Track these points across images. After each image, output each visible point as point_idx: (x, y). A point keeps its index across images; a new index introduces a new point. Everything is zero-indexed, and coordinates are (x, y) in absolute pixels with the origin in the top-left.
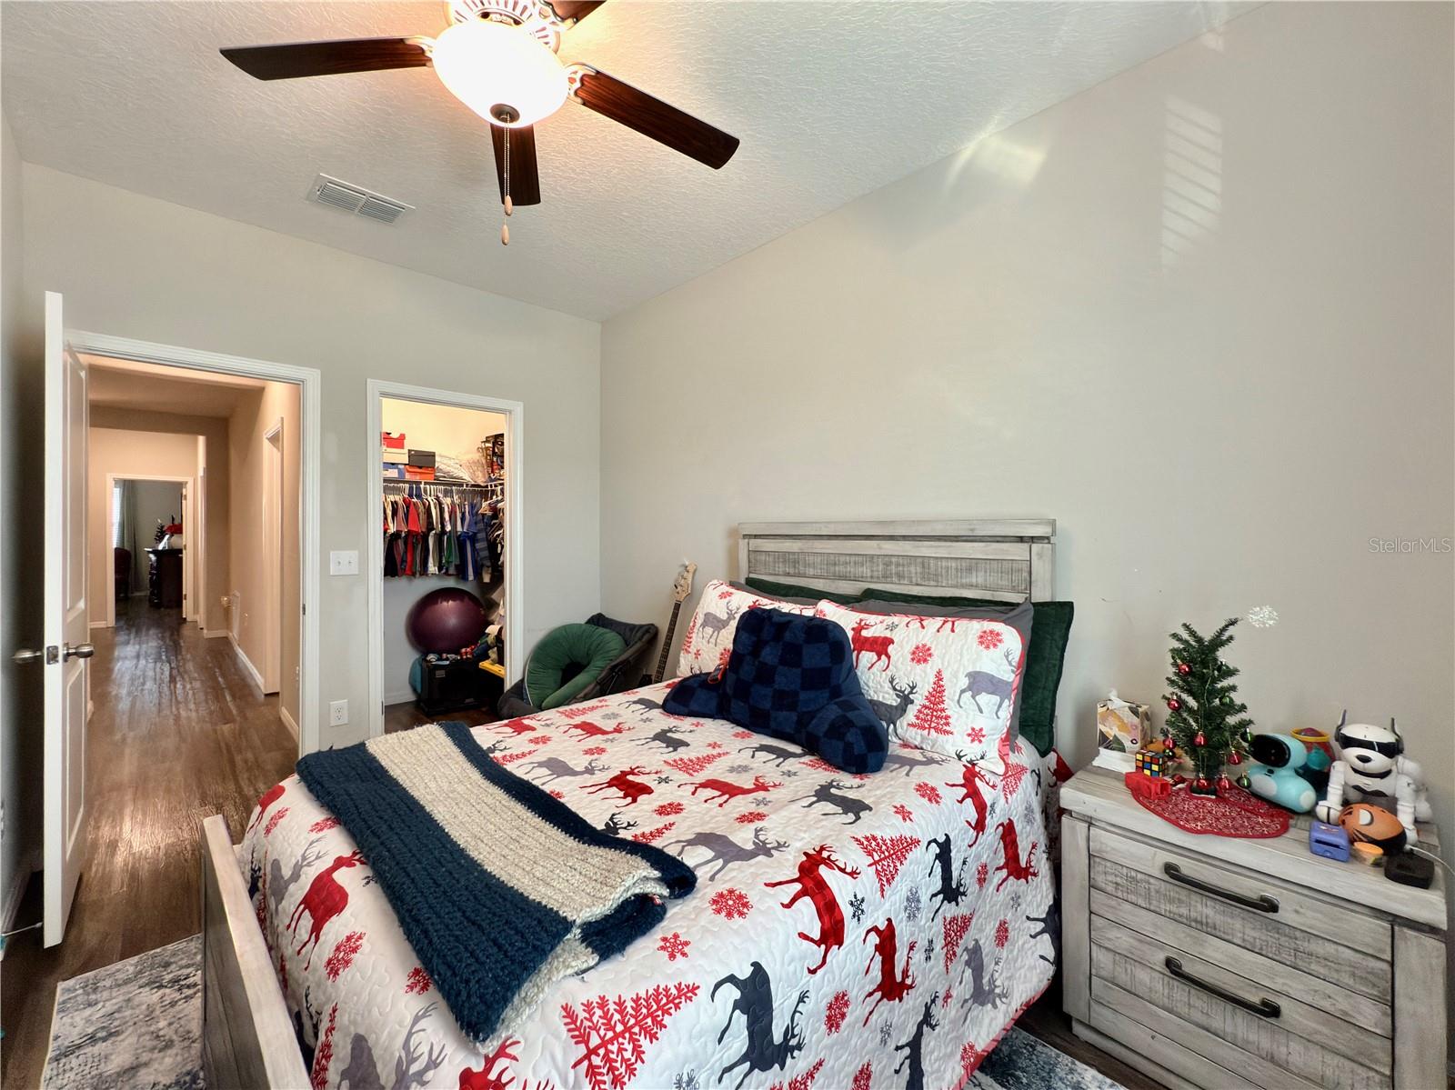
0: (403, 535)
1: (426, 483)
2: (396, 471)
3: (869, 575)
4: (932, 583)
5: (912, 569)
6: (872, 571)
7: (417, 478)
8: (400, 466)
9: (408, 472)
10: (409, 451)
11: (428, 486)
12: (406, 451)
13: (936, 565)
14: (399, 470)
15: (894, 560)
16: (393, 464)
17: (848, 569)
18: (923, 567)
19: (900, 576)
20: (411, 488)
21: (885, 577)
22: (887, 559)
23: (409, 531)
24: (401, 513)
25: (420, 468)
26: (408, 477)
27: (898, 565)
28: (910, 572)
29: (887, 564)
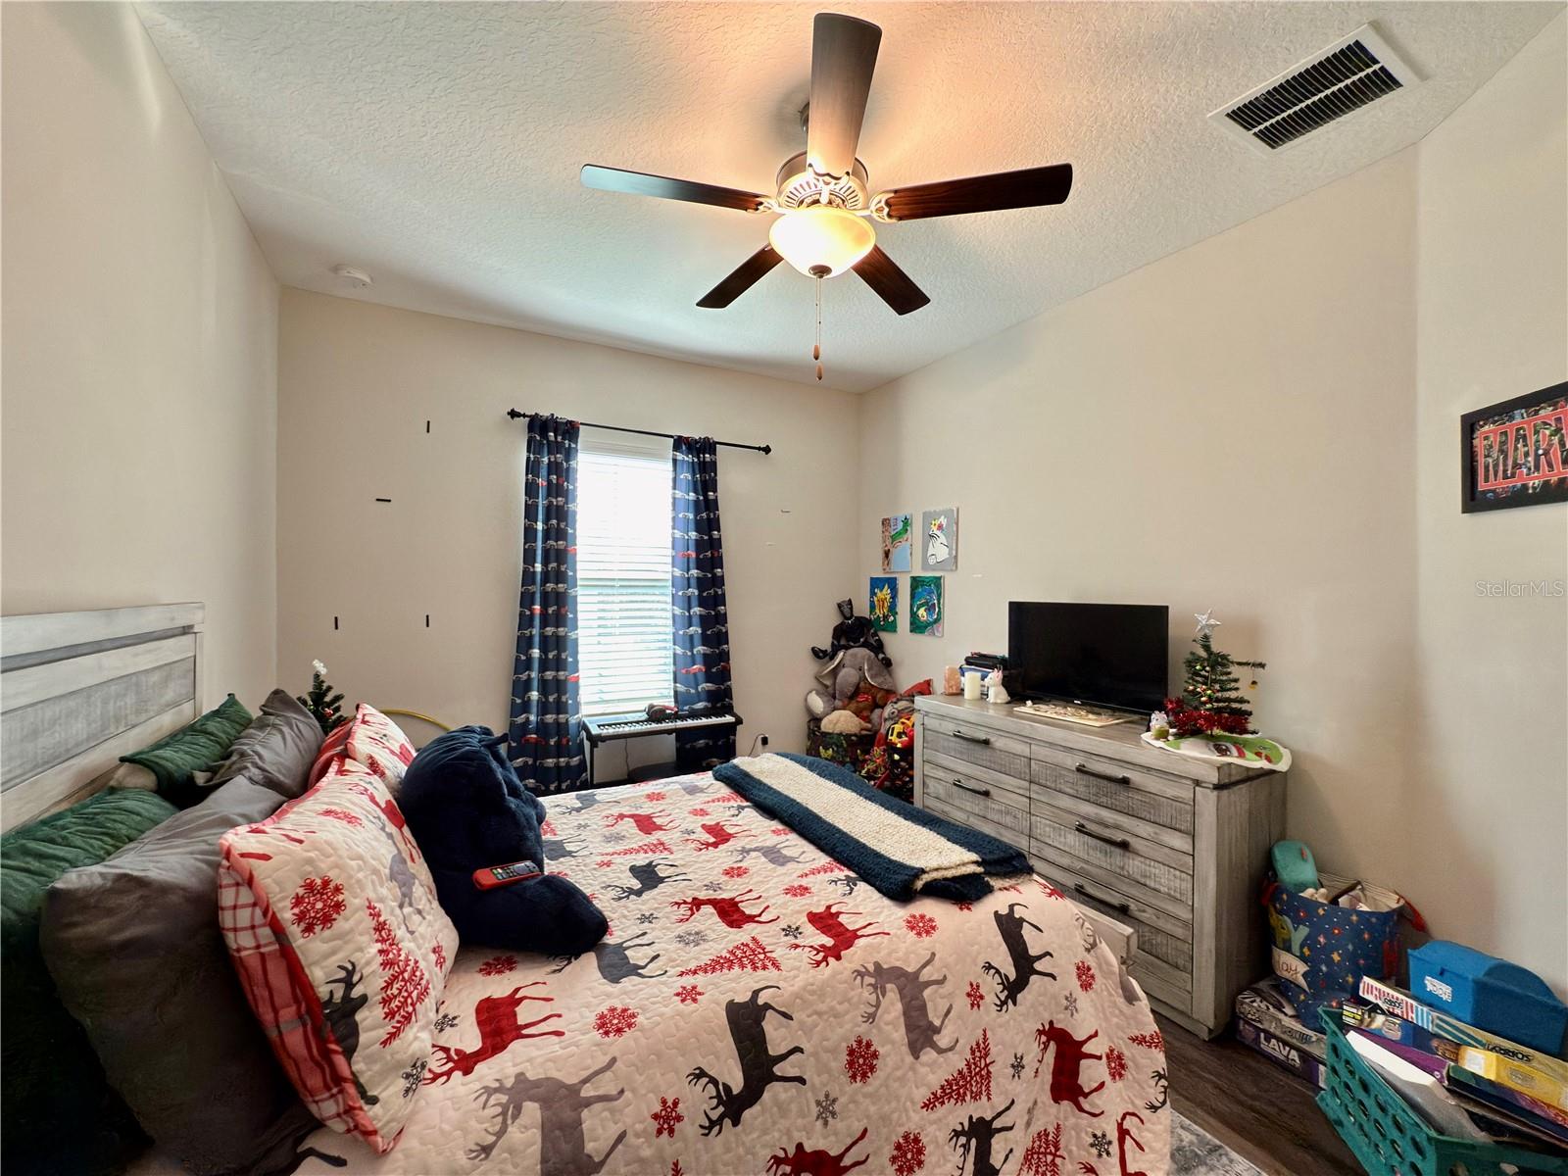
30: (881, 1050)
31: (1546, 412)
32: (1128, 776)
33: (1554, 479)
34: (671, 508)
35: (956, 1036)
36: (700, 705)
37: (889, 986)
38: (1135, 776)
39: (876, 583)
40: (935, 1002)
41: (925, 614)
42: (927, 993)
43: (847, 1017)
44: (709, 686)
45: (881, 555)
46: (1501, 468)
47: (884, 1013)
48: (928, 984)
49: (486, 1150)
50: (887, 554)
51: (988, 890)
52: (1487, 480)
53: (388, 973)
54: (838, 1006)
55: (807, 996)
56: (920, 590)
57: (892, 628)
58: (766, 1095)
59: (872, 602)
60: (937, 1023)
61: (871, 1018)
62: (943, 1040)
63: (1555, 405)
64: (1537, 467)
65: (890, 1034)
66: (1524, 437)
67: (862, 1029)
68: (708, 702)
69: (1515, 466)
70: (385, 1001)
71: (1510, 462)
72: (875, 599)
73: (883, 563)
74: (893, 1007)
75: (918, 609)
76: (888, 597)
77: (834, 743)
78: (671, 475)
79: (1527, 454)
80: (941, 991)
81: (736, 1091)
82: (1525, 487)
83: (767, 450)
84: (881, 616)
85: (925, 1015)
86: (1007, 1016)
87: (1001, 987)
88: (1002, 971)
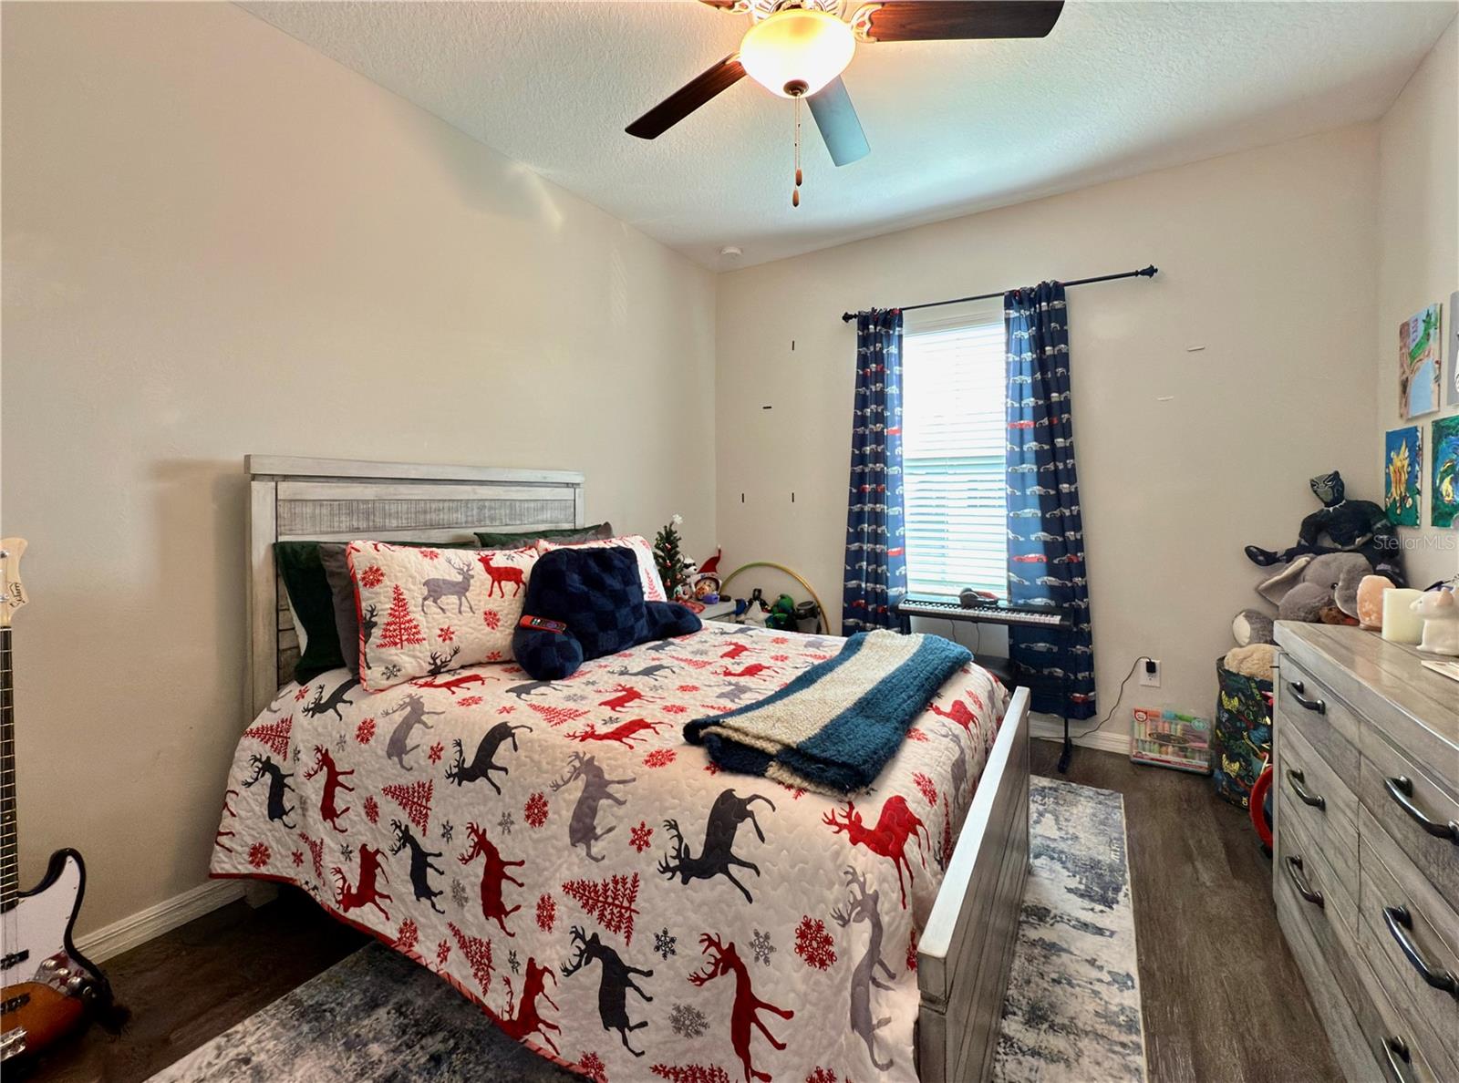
3: (464, 520)
4: (518, 522)
5: (503, 511)
6: (467, 516)
13: (520, 507)
15: (487, 504)
17: (441, 516)
18: (511, 509)
19: (492, 519)
21: (480, 521)
22: (481, 503)
27: (491, 508)
28: (501, 515)
29: (481, 509)
30: (550, 815)
34: (1004, 375)
35: (605, 853)
36: (1039, 601)
37: (583, 775)
39: (1393, 440)
40: (606, 814)
41: (1450, 489)
42: (604, 802)
43: (545, 775)
44: (1052, 580)
45: (1397, 389)
47: (567, 790)
48: (609, 796)
49: (387, 714)
50: (1405, 386)
51: (760, 773)
53: (391, 619)
54: (544, 763)
55: (536, 745)
56: (1444, 444)
57: (1412, 519)
58: (477, 781)
59: (1388, 475)
60: (599, 831)
61: (557, 787)
62: (597, 848)
65: (562, 811)
67: (547, 790)
68: (1051, 599)
70: (386, 630)
72: (1391, 467)
73: (1400, 404)
74: (575, 791)
75: (1442, 480)
76: (1406, 462)
77: (1239, 690)
78: (1003, 338)
80: (615, 809)
81: (466, 766)
83: (1150, 272)
84: (1398, 498)
85: (593, 817)
86: (667, 884)
87: (674, 853)
88: (685, 841)
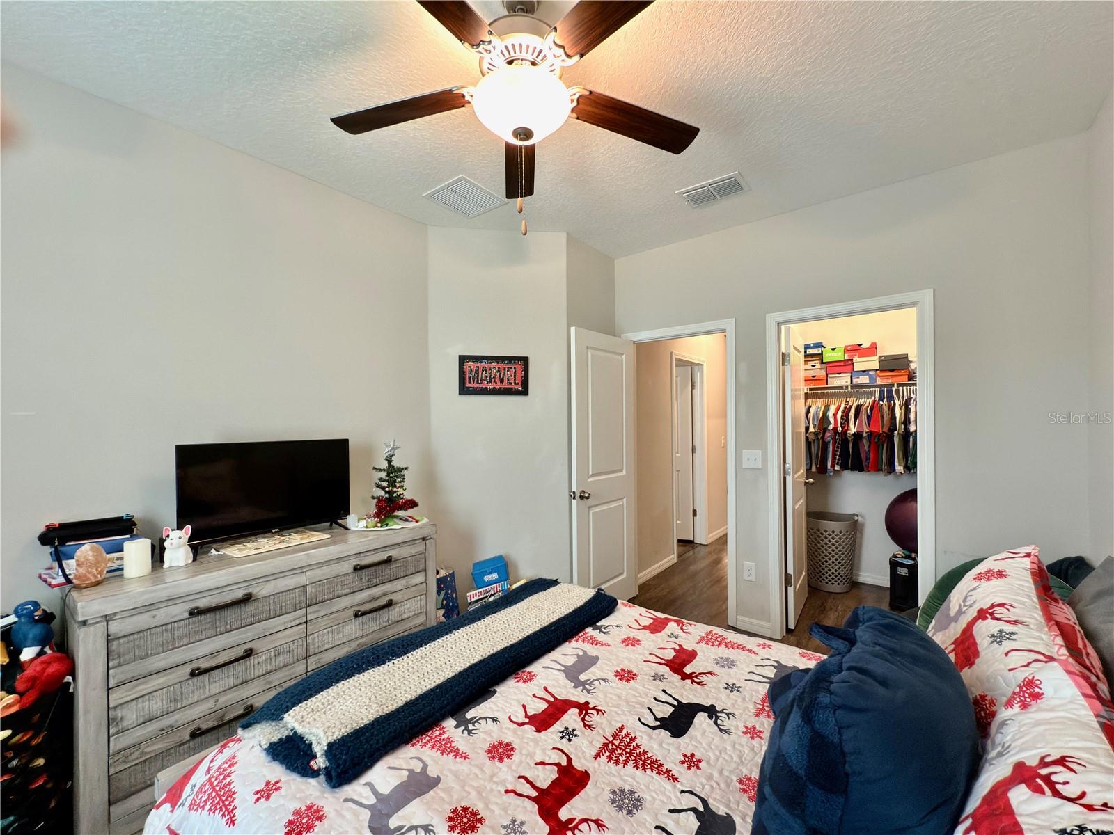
0: (865, 435)
1: (898, 385)
2: (867, 377)
7: (889, 381)
8: (870, 373)
9: (879, 376)
10: (880, 357)
11: (900, 388)
12: (877, 357)
14: (870, 376)
16: (864, 371)
20: (881, 392)
23: (870, 431)
24: (864, 417)
25: (892, 371)
26: (879, 381)
31: (494, 364)
32: (390, 555)
33: (497, 387)
38: (393, 553)
46: (476, 379)
52: (469, 383)
63: (498, 362)
64: (491, 382)
66: (486, 371)
69: (482, 379)
71: (480, 377)
79: (487, 377)
82: (486, 388)
